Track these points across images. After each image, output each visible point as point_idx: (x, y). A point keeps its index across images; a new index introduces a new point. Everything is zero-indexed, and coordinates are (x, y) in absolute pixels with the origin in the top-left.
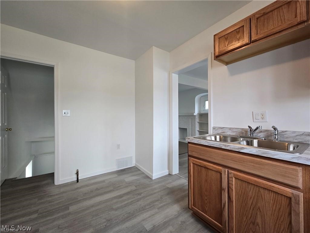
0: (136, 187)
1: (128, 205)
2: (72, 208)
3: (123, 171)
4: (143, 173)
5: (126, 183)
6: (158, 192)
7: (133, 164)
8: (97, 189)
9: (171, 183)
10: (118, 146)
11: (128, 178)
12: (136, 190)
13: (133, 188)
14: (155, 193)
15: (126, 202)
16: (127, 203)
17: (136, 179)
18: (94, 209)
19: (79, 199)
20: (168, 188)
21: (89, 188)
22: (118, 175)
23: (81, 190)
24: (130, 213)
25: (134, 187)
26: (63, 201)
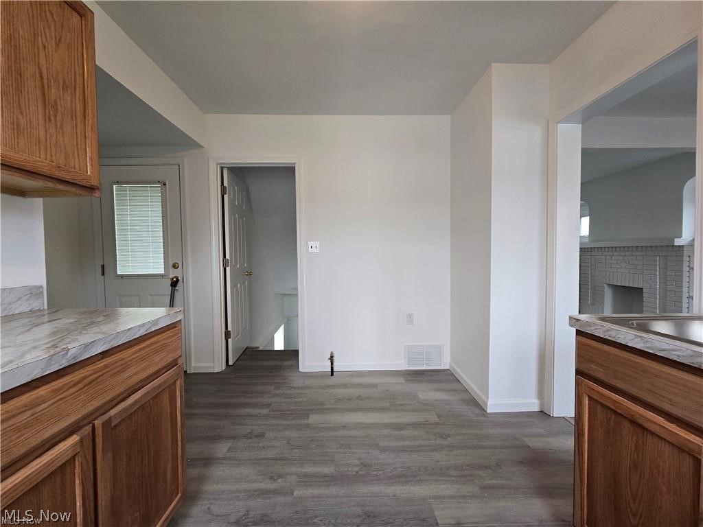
0: (438, 417)
1: (411, 451)
2: (314, 419)
3: (419, 374)
4: (463, 391)
5: (419, 403)
6: (495, 447)
7: (445, 363)
8: (360, 398)
9: (540, 435)
10: (410, 318)
11: (427, 393)
12: (436, 424)
13: (433, 417)
14: (483, 447)
15: (407, 443)
16: (410, 447)
17: (444, 400)
18: (345, 432)
19: (327, 407)
20: (529, 447)
21: (347, 390)
22: (406, 380)
23: (335, 391)
24: (409, 468)
25: (436, 417)
26: (303, 401)
